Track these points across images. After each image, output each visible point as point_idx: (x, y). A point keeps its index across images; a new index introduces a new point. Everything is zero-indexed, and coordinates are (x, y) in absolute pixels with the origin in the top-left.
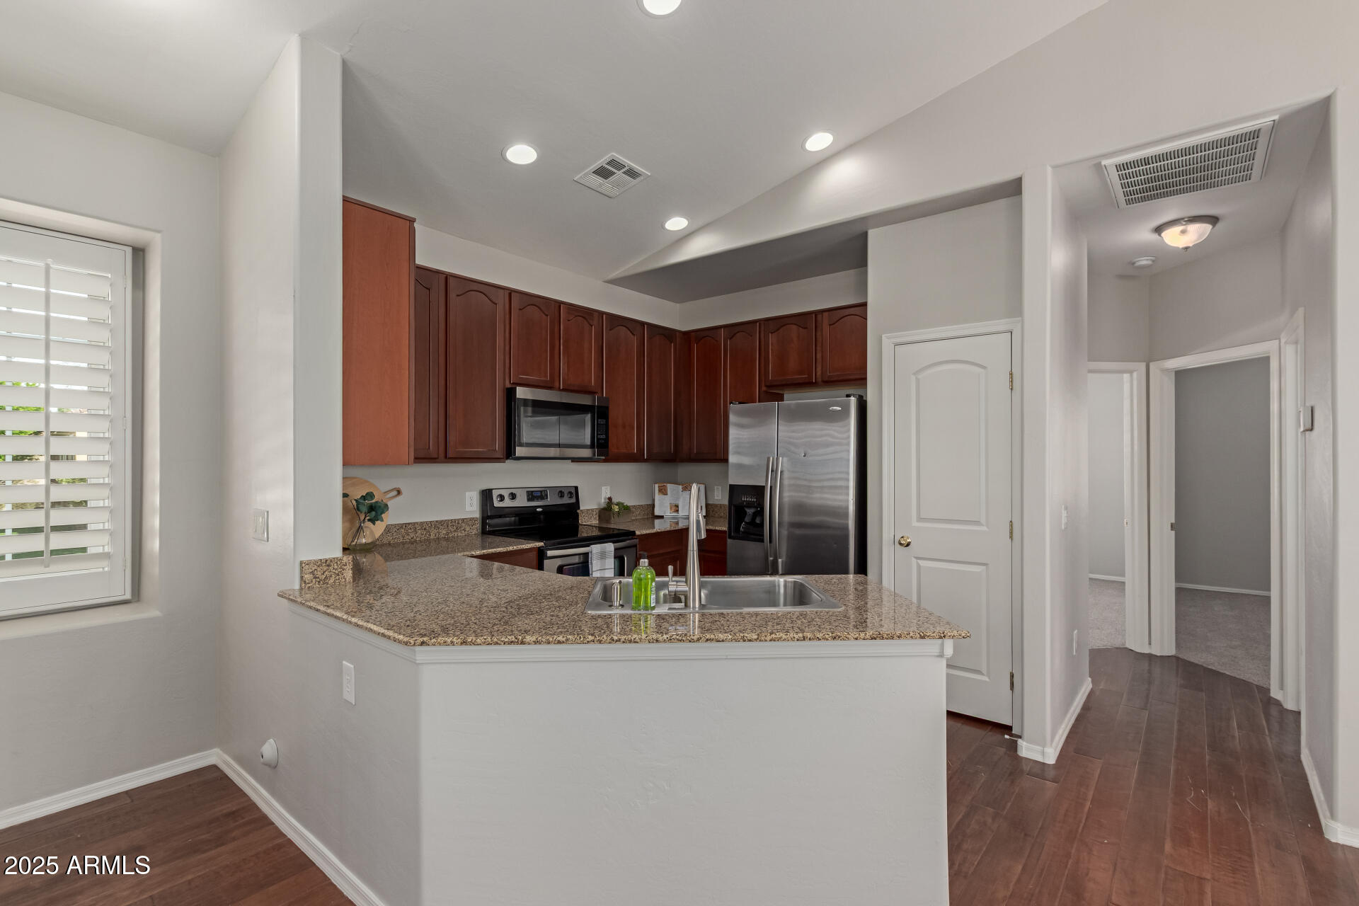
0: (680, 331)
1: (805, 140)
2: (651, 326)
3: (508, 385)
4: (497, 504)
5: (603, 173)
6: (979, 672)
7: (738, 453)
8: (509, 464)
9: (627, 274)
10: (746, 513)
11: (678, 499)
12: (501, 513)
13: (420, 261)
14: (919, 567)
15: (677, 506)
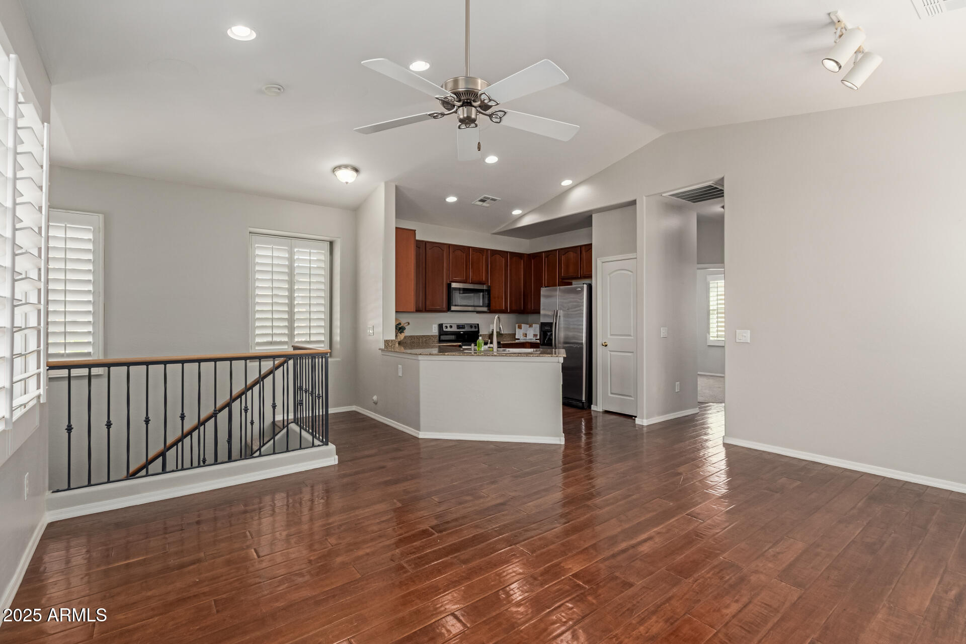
0: (526, 254)
1: (561, 182)
2: (511, 253)
3: (449, 282)
4: (445, 330)
5: (482, 201)
6: (630, 396)
7: (544, 309)
8: (449, 314)
9: (500, 231)
10: (547, 335)
11: (526, 331)
12: (447, 333)
13: (417, 238)
14: (610, 354)
15: (526, 334)
